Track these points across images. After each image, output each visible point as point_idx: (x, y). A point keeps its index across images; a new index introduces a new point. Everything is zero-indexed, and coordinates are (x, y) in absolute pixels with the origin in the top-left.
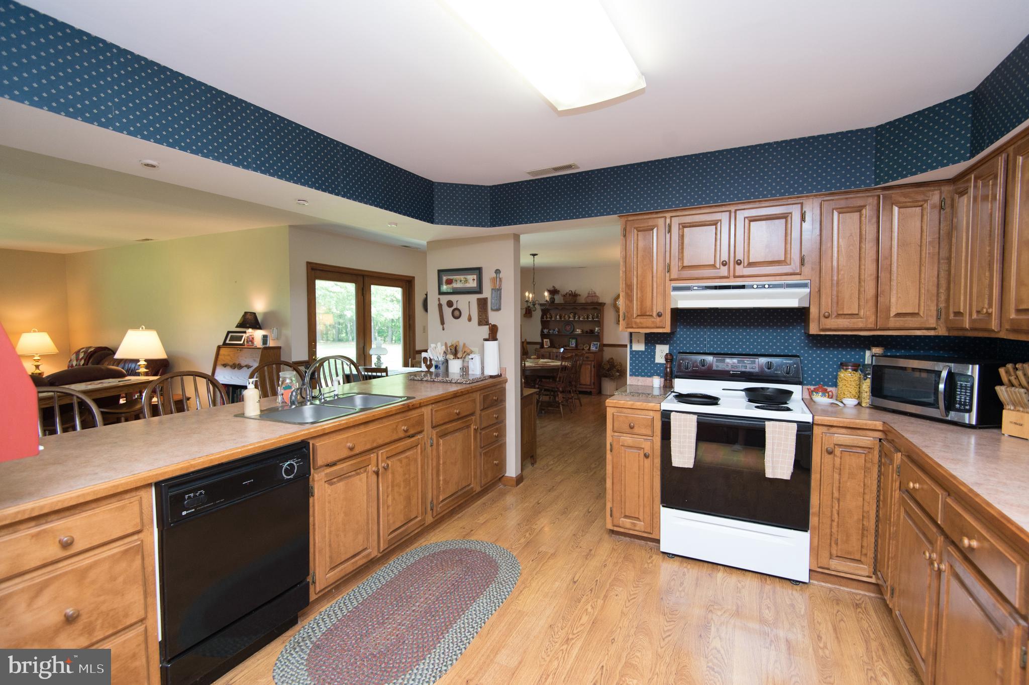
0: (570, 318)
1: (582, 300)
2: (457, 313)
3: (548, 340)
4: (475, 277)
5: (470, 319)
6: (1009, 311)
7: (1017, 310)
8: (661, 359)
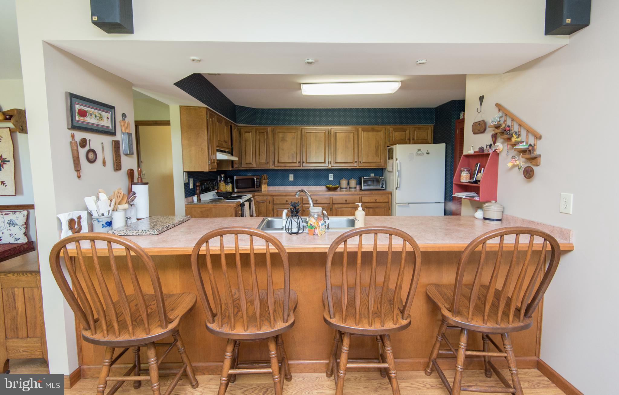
2: (91, 155)
4: (109, 115)
5: (104, 164)
6: (276, 163)
7: (279, 163)
8: (191, 186)
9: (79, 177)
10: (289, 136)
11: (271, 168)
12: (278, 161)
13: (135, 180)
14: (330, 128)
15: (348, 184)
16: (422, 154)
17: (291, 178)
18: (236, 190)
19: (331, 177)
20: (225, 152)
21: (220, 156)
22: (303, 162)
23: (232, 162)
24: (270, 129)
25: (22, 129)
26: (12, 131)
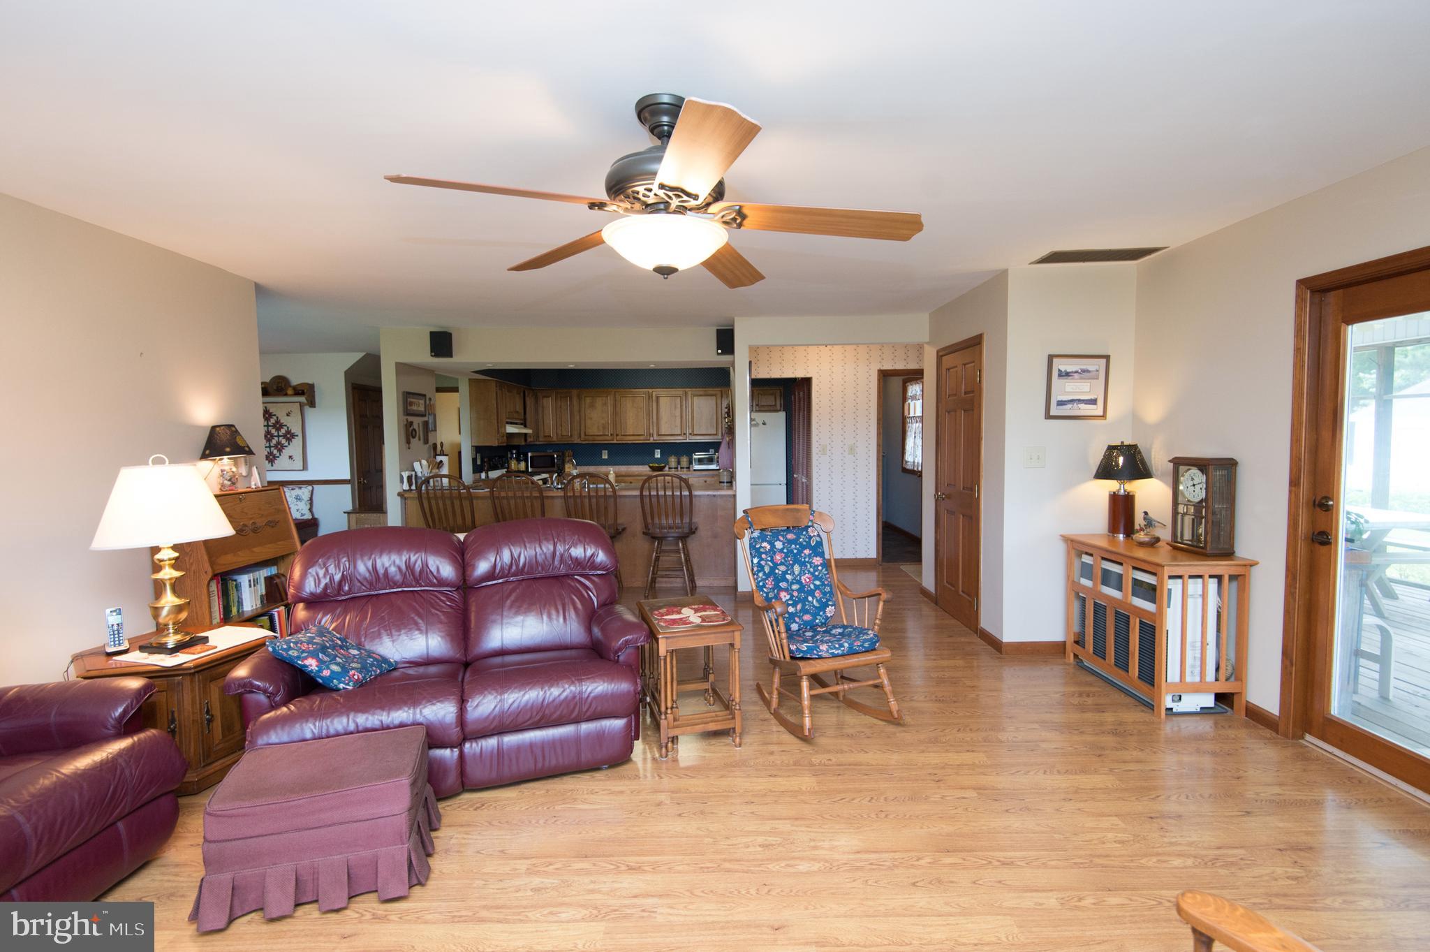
2: (414, 433)
4: (423, 402)
6: (583, 436)
7: (585, 435)
8: (479, 463)
9: (409, 448)
10: (599, 402)
11: (575, 442)
12: (585, 433)
13: (438, 452)
14: (650, 390)
15: (679, 463)
16: (757, 425)
17: (605, 456)
18: (530, 470)
19: (658, 455)
20: (516, 424)
21: (511, 429)
22: (617, 435)
23: (526, 434)
24: (575, 392)
25: (312, 404)
26: (302, 405)
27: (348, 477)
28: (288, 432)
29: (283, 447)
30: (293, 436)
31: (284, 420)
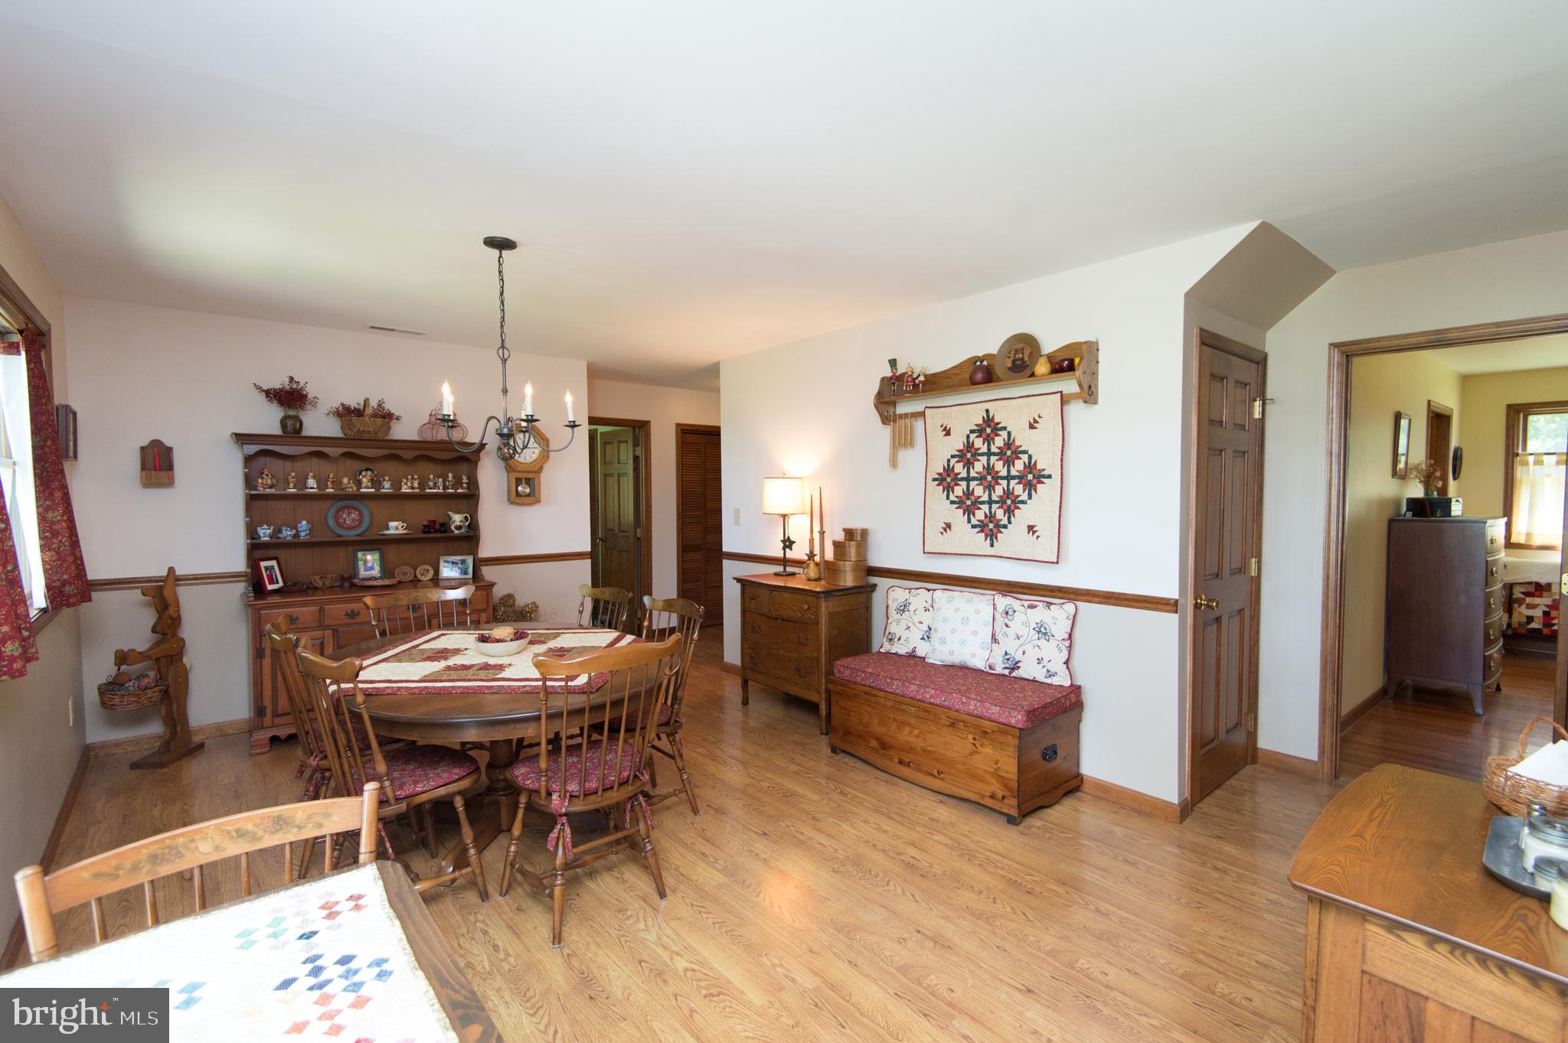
0: (359, 483)
1: (404, 431)
3: (274, 563)
25: (1089, 394)
26: (1064, 400)
27: (1170, 590)
28: (1030, 467)
29: (1017, 502)
30: (1041, 477)
31: (1024, 438)
